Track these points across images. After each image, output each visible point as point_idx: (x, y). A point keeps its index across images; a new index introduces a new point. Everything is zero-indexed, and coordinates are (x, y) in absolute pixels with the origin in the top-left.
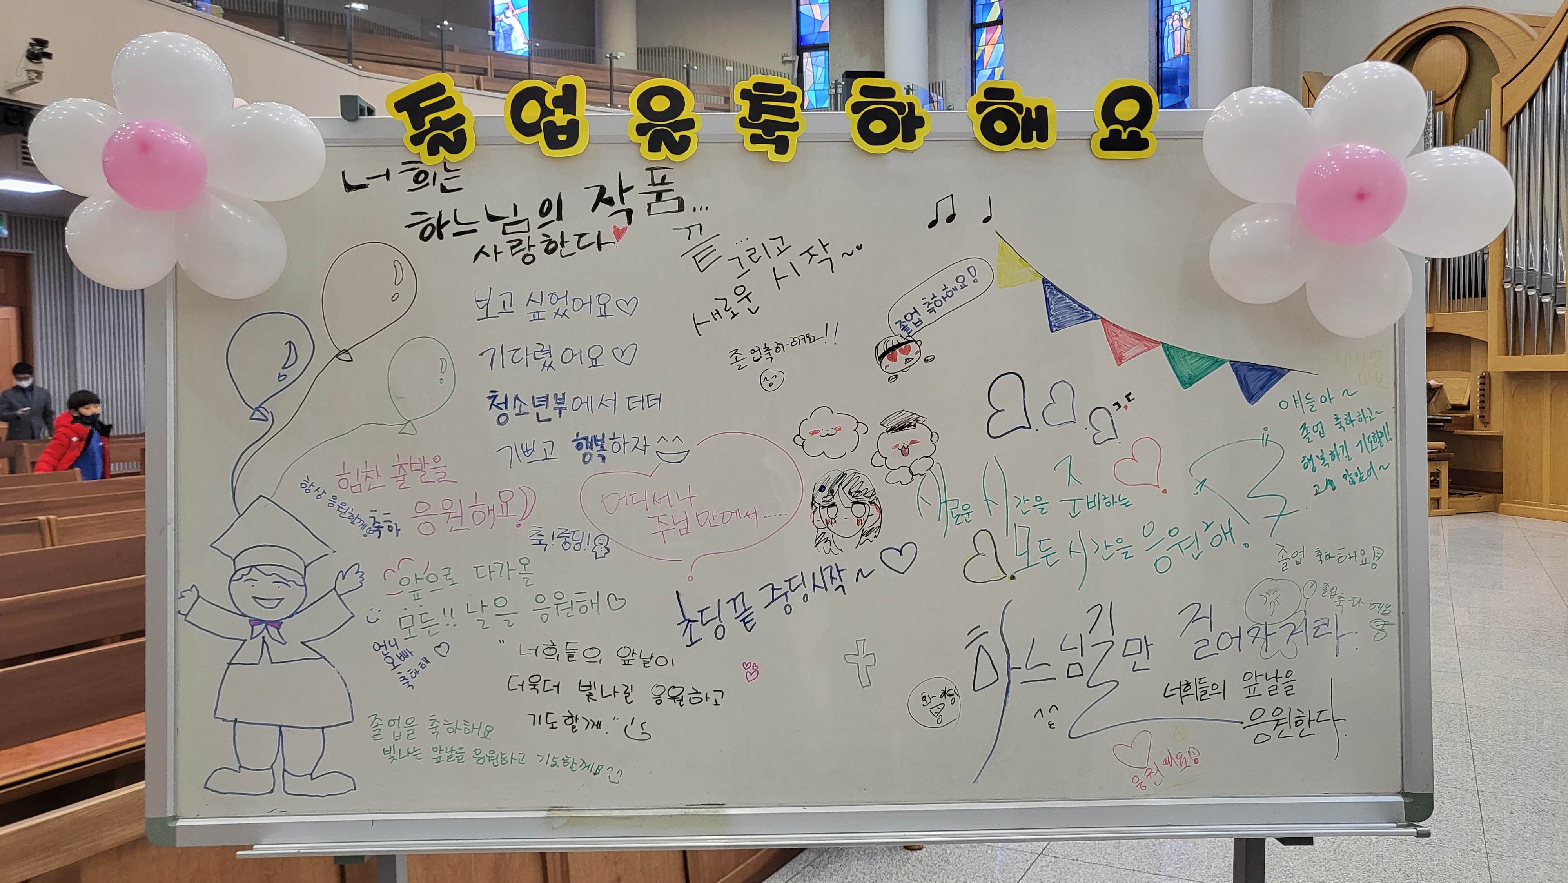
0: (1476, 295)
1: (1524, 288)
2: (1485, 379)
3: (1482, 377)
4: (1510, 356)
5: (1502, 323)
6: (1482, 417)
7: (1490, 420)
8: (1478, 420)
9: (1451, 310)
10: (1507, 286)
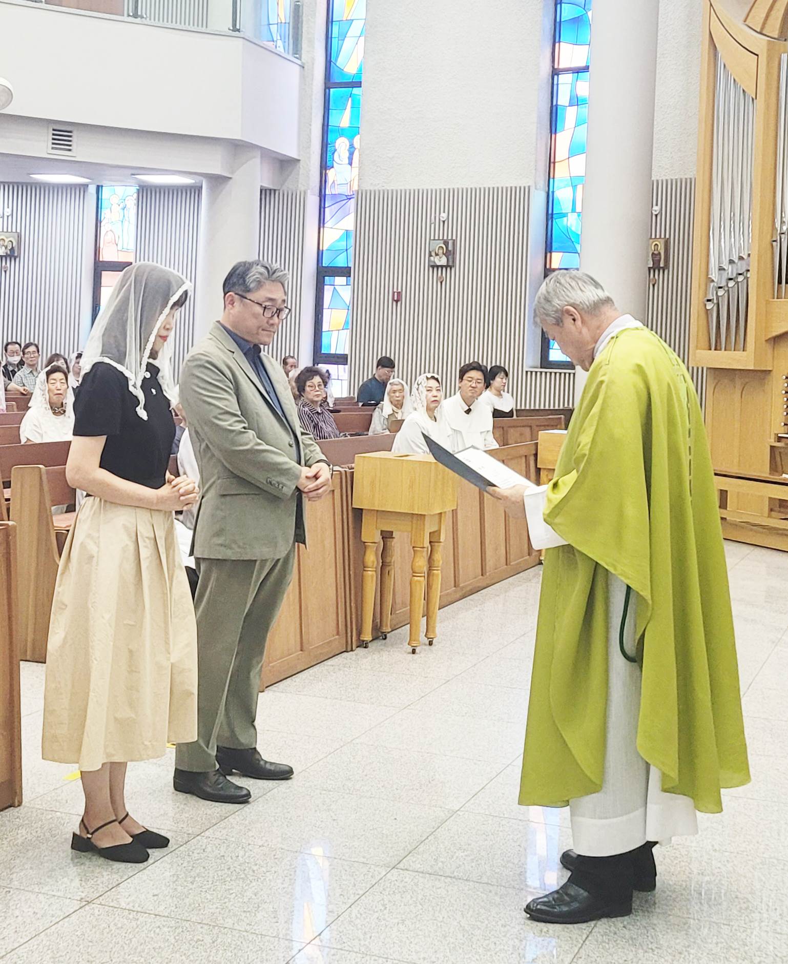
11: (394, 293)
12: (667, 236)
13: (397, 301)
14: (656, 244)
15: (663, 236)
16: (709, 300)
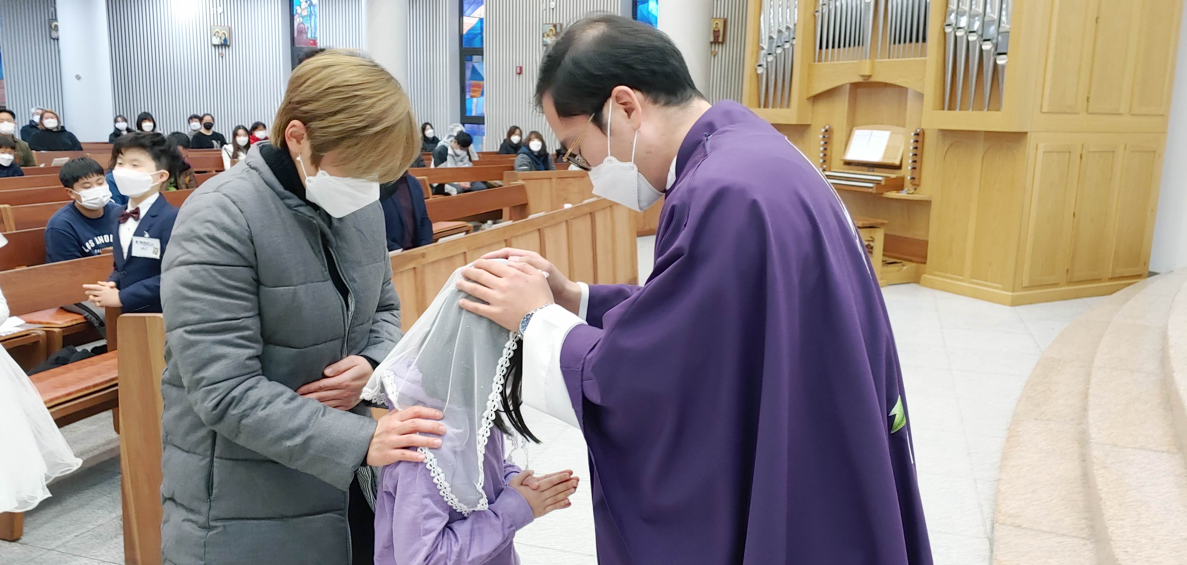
0: (917, 40)
1: (966, 33)
2: (919, 137)
3: (917, 134)
4: (946, 111)
5: (940, 73)
6: (913, 178)
7: (920, 182)
8: (909, 182)
9: (891, 56)
10: (948, 30)
11: (517, 67)
12: (726, 17)
13: (520, 74)
14: (717, 23)
15: (722, 16)
16: (760, 66)
